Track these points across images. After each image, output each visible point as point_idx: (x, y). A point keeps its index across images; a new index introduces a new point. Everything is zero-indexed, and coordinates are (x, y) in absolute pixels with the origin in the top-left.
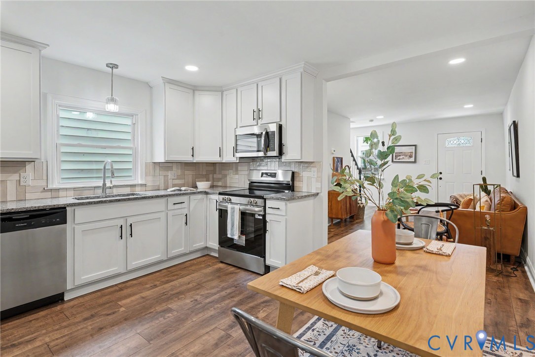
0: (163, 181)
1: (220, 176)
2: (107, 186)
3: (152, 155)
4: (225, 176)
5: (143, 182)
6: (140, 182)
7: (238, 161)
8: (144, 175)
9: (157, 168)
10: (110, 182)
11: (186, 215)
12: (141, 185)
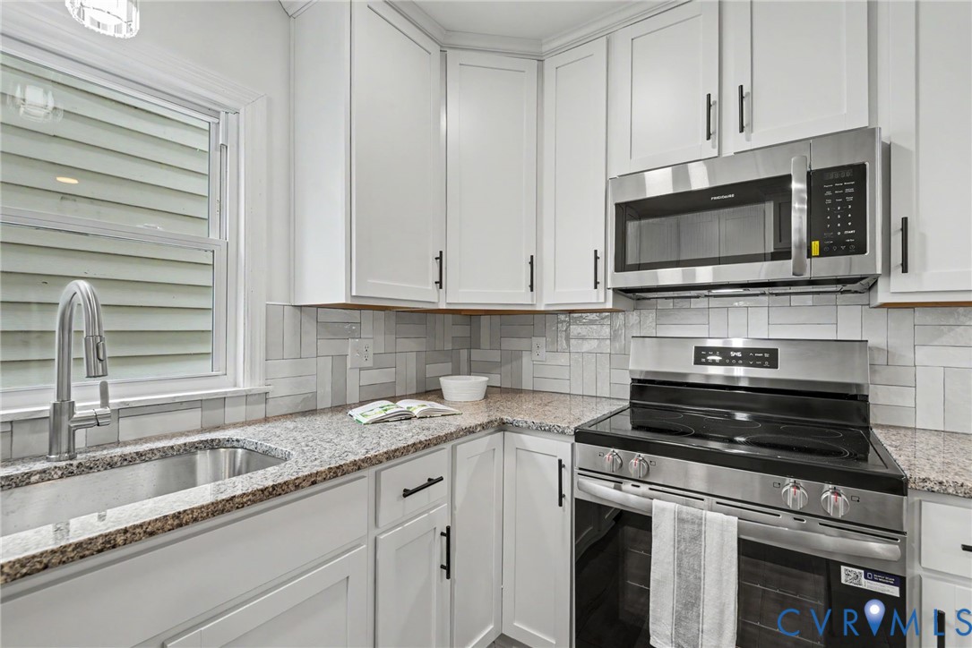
0: (327, 377)
1: (495, 356)
2: (78, 414)
3: (293, 277)
4: (516, 356)
5: (257, 386)
6: (244, 385)
7: (609, 305)
8: (260, 354)
9: (310, 327)
10: (97, 392)
11: (447, 534)
12: (247, 397)
